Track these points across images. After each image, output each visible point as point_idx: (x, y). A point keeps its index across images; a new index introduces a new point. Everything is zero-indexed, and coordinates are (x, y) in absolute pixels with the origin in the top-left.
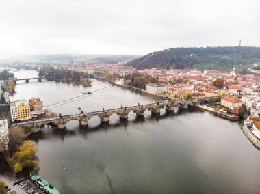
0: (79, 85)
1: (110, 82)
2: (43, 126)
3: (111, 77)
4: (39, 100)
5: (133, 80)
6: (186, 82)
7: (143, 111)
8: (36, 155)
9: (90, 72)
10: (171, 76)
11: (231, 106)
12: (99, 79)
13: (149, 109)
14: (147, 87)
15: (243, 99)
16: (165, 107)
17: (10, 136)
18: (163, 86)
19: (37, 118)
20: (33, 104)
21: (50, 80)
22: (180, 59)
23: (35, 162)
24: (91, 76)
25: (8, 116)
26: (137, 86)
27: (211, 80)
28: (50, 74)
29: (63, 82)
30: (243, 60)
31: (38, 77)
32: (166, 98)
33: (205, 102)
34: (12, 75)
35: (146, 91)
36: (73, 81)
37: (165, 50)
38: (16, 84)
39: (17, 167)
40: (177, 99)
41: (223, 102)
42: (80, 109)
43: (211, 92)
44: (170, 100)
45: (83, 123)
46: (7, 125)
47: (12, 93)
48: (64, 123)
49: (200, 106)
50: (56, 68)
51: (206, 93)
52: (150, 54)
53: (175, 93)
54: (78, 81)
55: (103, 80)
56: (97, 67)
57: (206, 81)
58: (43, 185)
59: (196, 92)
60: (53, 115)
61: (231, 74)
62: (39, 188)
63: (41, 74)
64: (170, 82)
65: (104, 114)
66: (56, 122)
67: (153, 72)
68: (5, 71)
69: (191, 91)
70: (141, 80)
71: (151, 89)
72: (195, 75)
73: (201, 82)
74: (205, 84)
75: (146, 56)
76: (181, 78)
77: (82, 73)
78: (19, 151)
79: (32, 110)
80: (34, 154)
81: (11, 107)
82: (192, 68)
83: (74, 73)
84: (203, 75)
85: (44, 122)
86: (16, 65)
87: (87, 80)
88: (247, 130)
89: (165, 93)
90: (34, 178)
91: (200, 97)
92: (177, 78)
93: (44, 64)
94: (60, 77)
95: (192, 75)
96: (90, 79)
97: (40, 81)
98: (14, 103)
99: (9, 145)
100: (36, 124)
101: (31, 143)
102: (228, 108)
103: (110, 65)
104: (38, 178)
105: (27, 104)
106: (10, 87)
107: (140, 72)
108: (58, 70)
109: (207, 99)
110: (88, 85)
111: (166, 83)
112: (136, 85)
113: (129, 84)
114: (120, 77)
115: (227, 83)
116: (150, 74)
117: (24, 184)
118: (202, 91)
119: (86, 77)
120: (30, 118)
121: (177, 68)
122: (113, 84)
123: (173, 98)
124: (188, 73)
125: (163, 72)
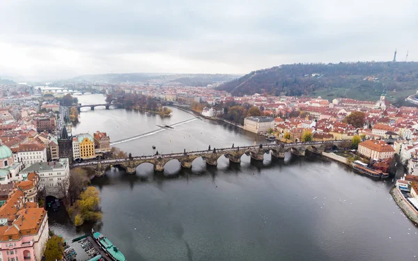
0: (154, 115)
1: (195, 112)
2: (108, 168)
3: (196, 105)
4: (105, 134)
5: (226, 110)
6: (303, 116)
7: (239, 157)
8: (100, 205)
9: (170, 98)
10: (281, 107)
11: (376, 156)
12: (180, 108)
13: (248, 154)
14: (246, 121)
15: (396, 147)
16: (271, 151)
17: (71, 179)
18: (268, 121)
19: (103, 158)
20: (99, 139)
21: (119, 107)
22: (296, 81)
23: (98, 214)
24: (171, 104)
25: (70, 154)
26: (231, 119)
27: (344, 114)
28: (120, 100)
29: (136, 110)
30: (398, 84)
31: (105, 103)
32: (273, 139)
33: (333, 148)
34: (76, 100)
35: (244, 128)
36: (148, 109)
37: (274, 68)
38: (79, 112)
39: (78, 219)
40: (289, 141)
41: (362, 150)
42: (154, 148)
43: (342, 133)
44: (278, 141)
45: (158, 168)
46: (68, 165)
47: (76, 122)
48: (135, 166)
49: (324, 154)
50: (127, 91)
51: (335, 135)
52: (253, 73)
53: (287, 131)
54: (154, 110)
55: (186, 109)
56: (179, 92)
57: (335, 116)
58: (106, 246)
59: (319, 131)
60: (122, 155)
61: (377, 105)
62: (101, 249)
63: (109, 99)
64: (280, 115)
65: (186, 158)
66: (124, 164)
67: (255, 100)
68: (69, 95)
69: (311, 129)
70: (238, 111)
71: (251, 125)
72: (319, 105)
73: (327, 117)
74: (334, 119)
75: (247, 76)
76: (297, 109)
77: (159, 100)
78: (80, 199)
79: (97, 147)
80: (97, 205)
81: (73, 142)
82: (314, 95)
83: (150, 98)
84: (331, 106)
85: (110, 163)
86: (81, 87)
87: (165, 109)
88: (400, 196)
89: (271, 131)
90: (97, 235)
91: (324, 139)
92: (290, 110)
93: (113, 86)
94: (132, 105)
95: (314, 105)
96: (169, 108)
97: (107, 108)
98: (77, 137)
99: (69, 190)
100: (100, 166)
101: (93, 189)
102: (369, 159)
103: (196, 89)
104: (101, 236)
105: (91, 139)
106: (73, 116)
107: (237, 99)
108: (130, 94)
109: (336, 144)
110: (166, 115)
111: (274, 117)
112: (230, 117)
113: (221, 116)
114: (209, 107)
115: (370, 120)
116: (250, 102)
117: (84, 241)
118: (328, 130)
119: (164, 104)
120: (94, 156)
121: (292, 94)
122: (199, 115)
123: (283, 140)
124: (308, 103)
125: (271, 101)
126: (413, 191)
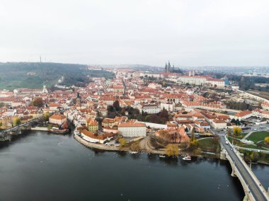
11: (59, 122)
15: (65, 114)
27: (29, 100)
33: (35, 124)
40: (2, 127)
49: (32, 129)
51: (33, 115)
59: (22, 115)
61: (43, 91)
74: (24, 105)
91: (29, 120)
102: (57, 124)
115: (45, 101)
118: (27, 113)
126: (82, 134)
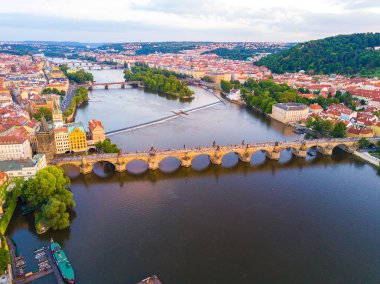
9: (197, 75)
10: (325, 89)
14: (274, 108)
18: (300, 108)
35: (272, 116)
49: (357, 153)
71: (279, 113)
72: (373, 88)
97: (123, 87)
107: (276, 77)
109: (374, 141)
110: (187, 98)
114: (238, 87)
116: (290, 83)
120: (86, 149)
122: (225, 98)
124: (360, 84)
125: (316, 81)
